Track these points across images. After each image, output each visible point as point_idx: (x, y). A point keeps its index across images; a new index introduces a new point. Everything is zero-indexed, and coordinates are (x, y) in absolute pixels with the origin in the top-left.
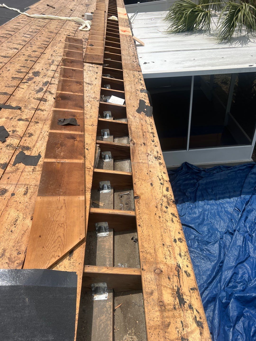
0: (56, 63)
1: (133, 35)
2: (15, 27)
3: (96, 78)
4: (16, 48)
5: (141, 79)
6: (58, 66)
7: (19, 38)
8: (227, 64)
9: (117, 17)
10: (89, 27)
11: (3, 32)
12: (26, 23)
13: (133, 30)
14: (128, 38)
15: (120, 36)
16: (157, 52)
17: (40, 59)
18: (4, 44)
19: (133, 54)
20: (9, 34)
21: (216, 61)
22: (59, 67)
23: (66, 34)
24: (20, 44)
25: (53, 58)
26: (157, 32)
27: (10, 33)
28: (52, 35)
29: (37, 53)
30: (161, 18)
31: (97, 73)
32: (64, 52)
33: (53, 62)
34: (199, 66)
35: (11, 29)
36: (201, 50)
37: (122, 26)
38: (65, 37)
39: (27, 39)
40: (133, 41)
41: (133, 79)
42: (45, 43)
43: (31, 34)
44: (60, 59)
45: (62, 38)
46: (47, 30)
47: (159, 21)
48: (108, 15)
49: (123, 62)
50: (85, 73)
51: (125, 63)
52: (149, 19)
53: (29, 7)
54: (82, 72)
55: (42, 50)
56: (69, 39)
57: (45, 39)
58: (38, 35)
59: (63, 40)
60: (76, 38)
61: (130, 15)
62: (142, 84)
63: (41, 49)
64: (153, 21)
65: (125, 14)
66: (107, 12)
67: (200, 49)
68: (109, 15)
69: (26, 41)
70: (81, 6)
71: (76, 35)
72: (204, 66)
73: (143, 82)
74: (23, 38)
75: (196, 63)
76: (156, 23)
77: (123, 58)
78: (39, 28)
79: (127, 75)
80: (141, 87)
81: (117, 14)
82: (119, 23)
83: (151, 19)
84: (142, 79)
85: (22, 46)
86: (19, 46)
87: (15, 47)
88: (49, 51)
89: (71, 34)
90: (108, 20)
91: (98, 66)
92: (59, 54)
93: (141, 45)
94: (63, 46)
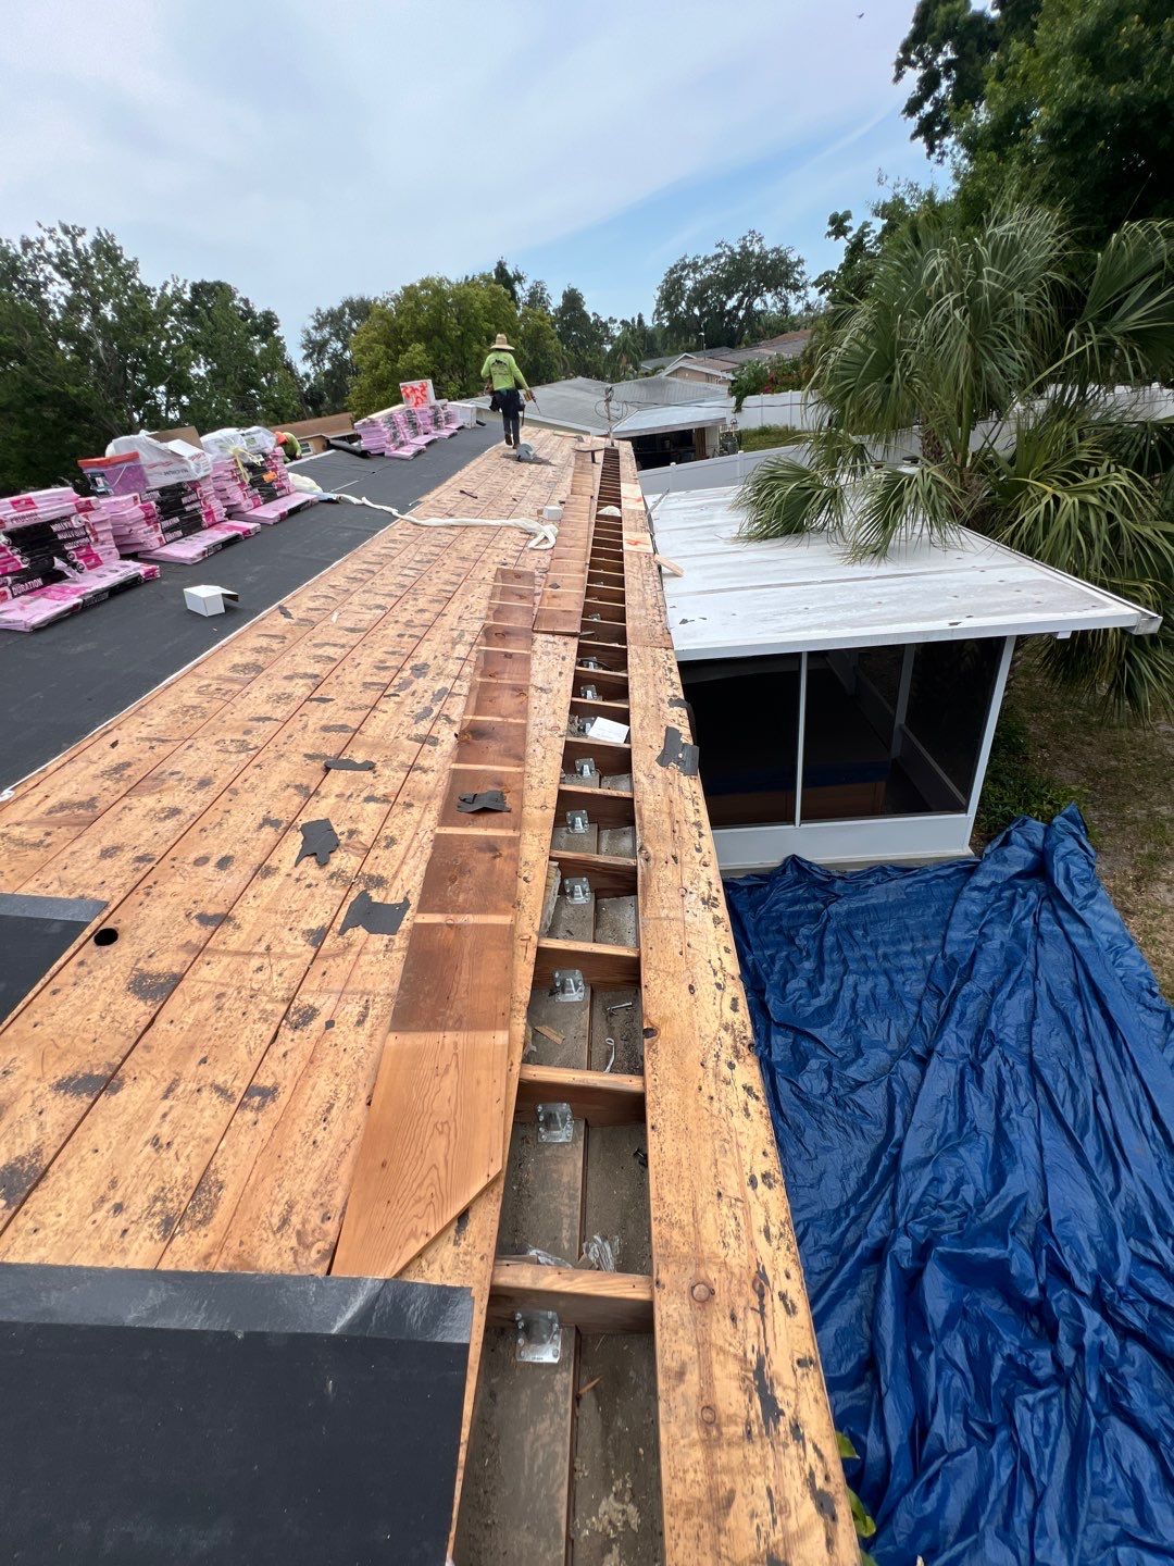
0: (468, 638)
1: (655, 551)
2: (383, 551)
3: (561, 673)
4: (379, 607)
5: (671, 670)
6: (472, 645)
7: (389, 580)
8: (891, 622)
9: (619, 507)
10: (552, 541)
11: (355, 567)
12: (408, 539)
13: (656, 538)
14: (644, 561)
15: (625, 556)
16: (713, 591)
17: (433, 630)
18: (355, 599)
19: (654, 600)
20: (369, 571)
21: (863, 613)
22: (475, 648)
23: (497, 560)
24: (390, 595)
25: (464, 625)
26: (714, 540)
27: (371, 567)
28: (466, 565)
29: (427, 615)
30: (724, 503)
31: (564, 659)
32: (489, 609)
33: (461, 636)
34: (820, 626)
35: (374, 559)
36: (823, 582)
37: (630, 530)
38: (494, 568)
39: (408, 582)
40: (655, 568)
41: (650, 670)
42: (448, 588)
43: (419, 566)
44: (477, 626)
45: (488, 573)
46: (455, 554)
47: (720, 511)
48: (599, 504)
49: (629, 625)
50: (535, 663)
51: (634, 628)
52: (696, 507)
53: (421, 500)
54: (527, 660)
55: (437, 607)
56: (503, 574)
57: (448, 577)
58: (434, 569)
59: (489, 577)
60: (520, 569)
61: (650, 499)
62: (673, 684)
63: (436, 605)
64: (704, 513)
65: (639, 500)
66: (596, 497)
67: (820, 580)
68: (601, 505)
69: (404, 586)
70: (537, 487)
71: (520, 562)
72: (831, 625)
73: (676, 678)
74: (400, 578)
75: (811, 619)
76: (711, 517)
77: (629, 613)
78: (437, 550)
79: (637, 661)
80: (671, 692)
81: (620, 501)
82: (624, 524)
83: (700, 507)
84: (675, 669)
85: (394, 600)
86: (388, 599)
87: (379, 602)
88: (455, 608)
89: (509, 560)
90: (598, 517)
91: (567, 639)
92: (478, 615)
93: (675, 575)
94: (488, 593)
